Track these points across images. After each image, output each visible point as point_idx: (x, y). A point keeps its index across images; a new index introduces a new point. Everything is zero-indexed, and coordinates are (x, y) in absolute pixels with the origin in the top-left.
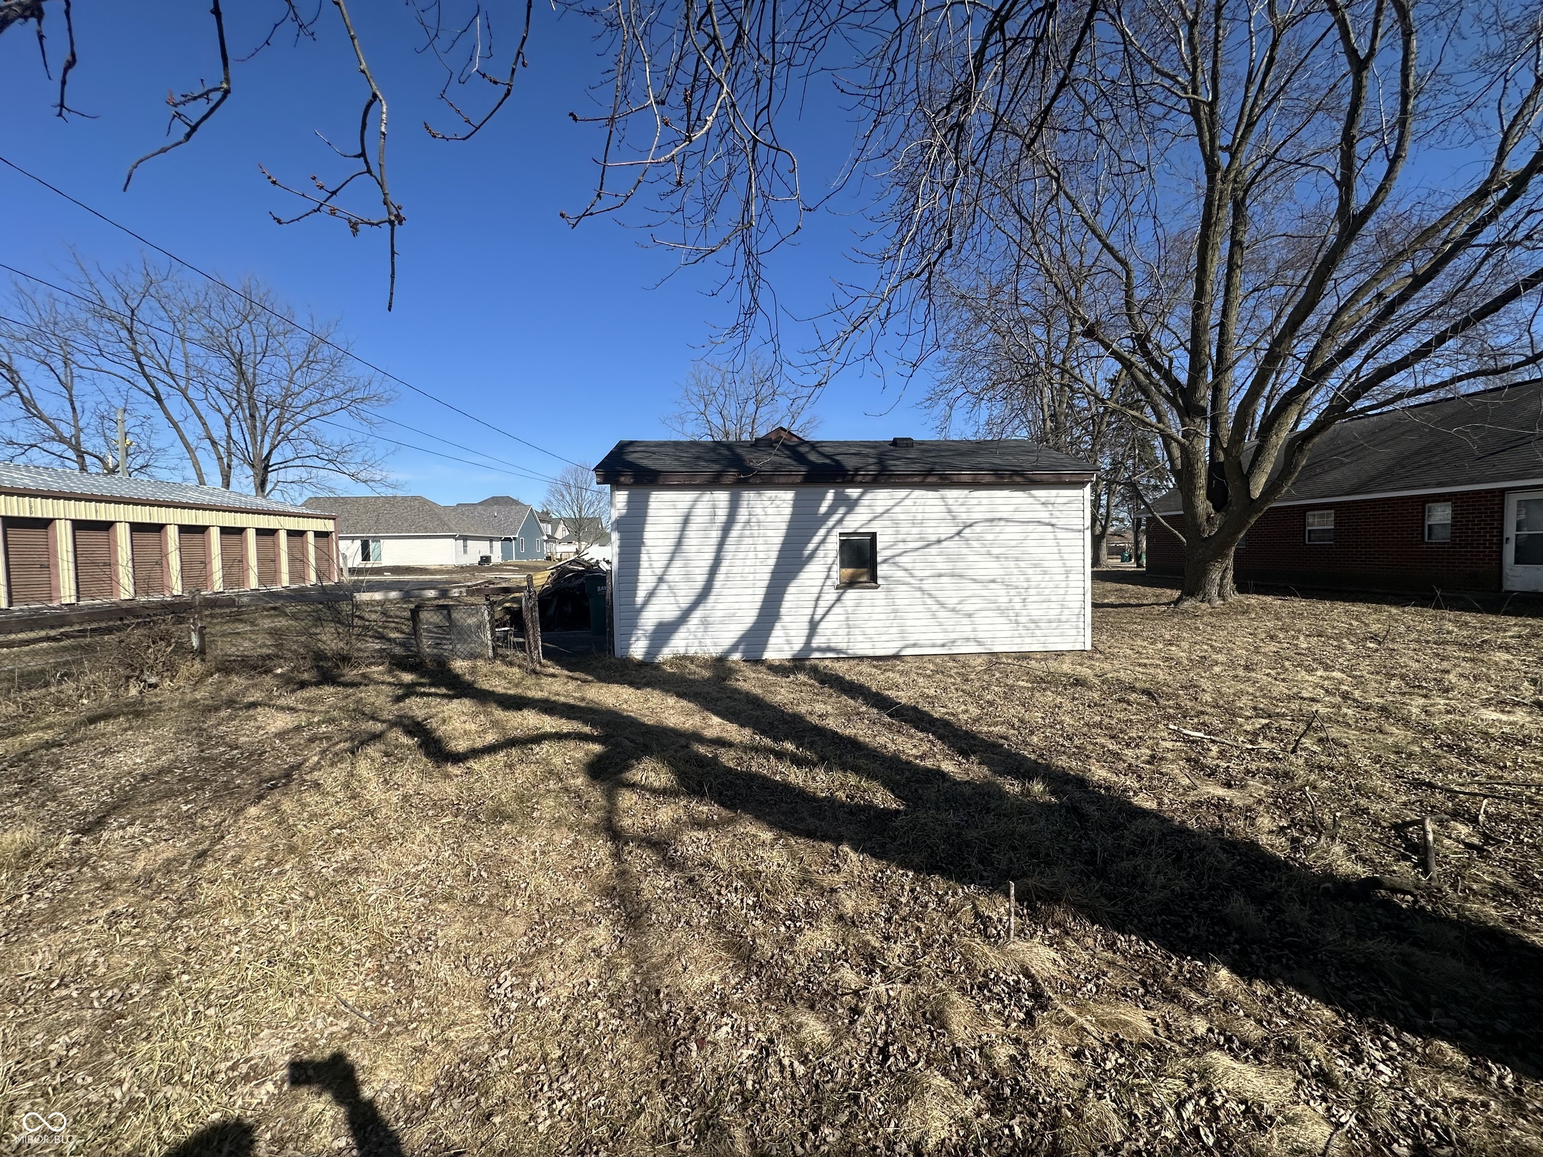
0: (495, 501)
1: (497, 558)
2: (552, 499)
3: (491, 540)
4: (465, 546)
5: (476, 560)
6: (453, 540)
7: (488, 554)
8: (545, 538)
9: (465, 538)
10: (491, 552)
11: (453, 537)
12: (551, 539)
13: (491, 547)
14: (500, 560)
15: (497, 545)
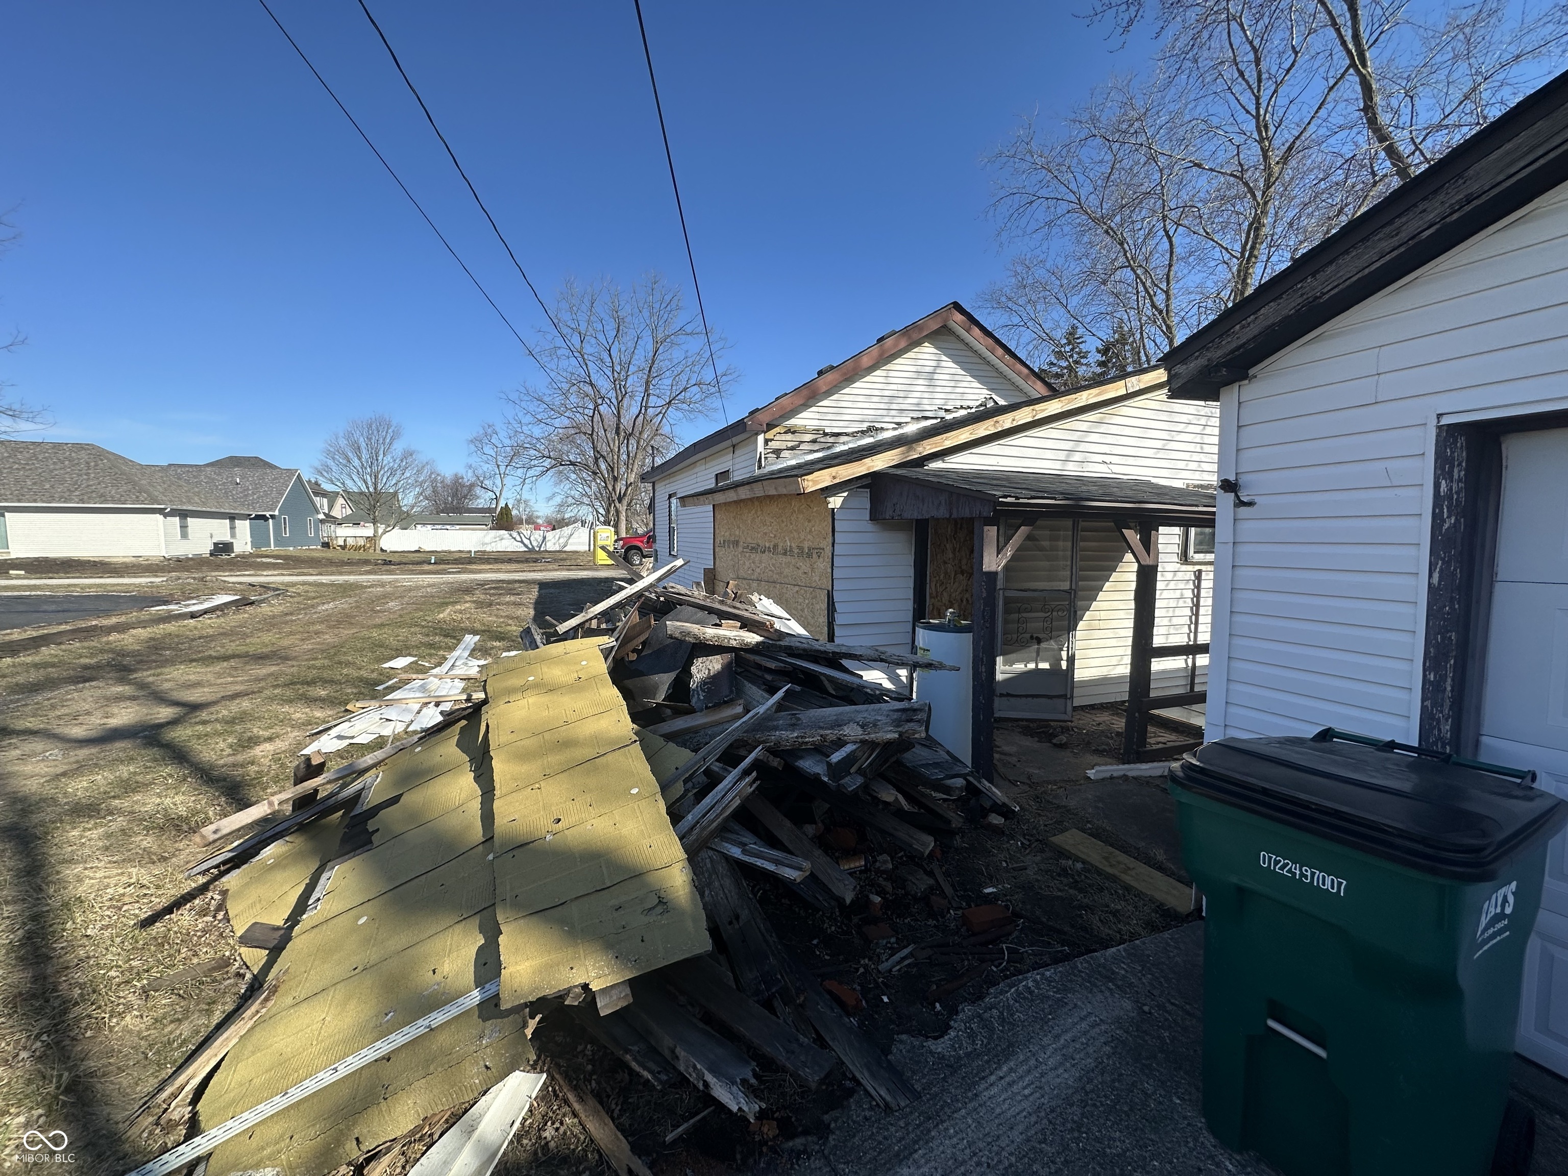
0: (235, 462)
1: (243, 543)
2: (330, 463)
3: (232, 518)
4: (184, 527)
5: (204, 548)
6: (159, 517)
7: (227, 538)
8: (321, 516)
9: (184, 515)
10: (233, 535)
11: (160, 511)
12: (330, 519)
13: (233, 528)
14: (248, 549)
15: (243, 526)
